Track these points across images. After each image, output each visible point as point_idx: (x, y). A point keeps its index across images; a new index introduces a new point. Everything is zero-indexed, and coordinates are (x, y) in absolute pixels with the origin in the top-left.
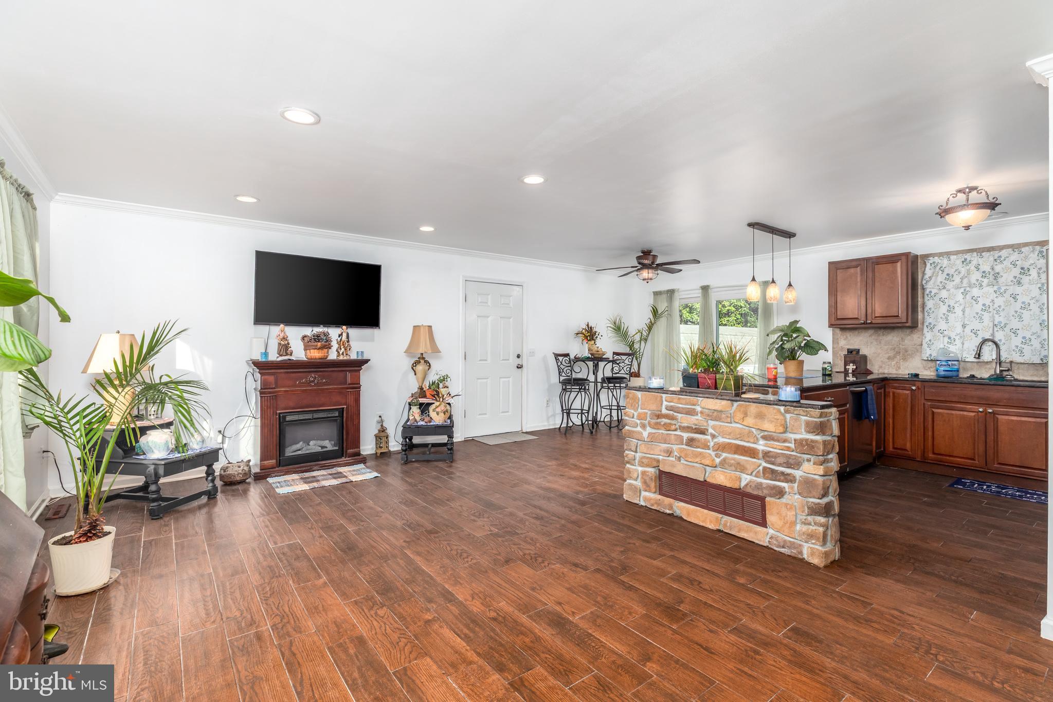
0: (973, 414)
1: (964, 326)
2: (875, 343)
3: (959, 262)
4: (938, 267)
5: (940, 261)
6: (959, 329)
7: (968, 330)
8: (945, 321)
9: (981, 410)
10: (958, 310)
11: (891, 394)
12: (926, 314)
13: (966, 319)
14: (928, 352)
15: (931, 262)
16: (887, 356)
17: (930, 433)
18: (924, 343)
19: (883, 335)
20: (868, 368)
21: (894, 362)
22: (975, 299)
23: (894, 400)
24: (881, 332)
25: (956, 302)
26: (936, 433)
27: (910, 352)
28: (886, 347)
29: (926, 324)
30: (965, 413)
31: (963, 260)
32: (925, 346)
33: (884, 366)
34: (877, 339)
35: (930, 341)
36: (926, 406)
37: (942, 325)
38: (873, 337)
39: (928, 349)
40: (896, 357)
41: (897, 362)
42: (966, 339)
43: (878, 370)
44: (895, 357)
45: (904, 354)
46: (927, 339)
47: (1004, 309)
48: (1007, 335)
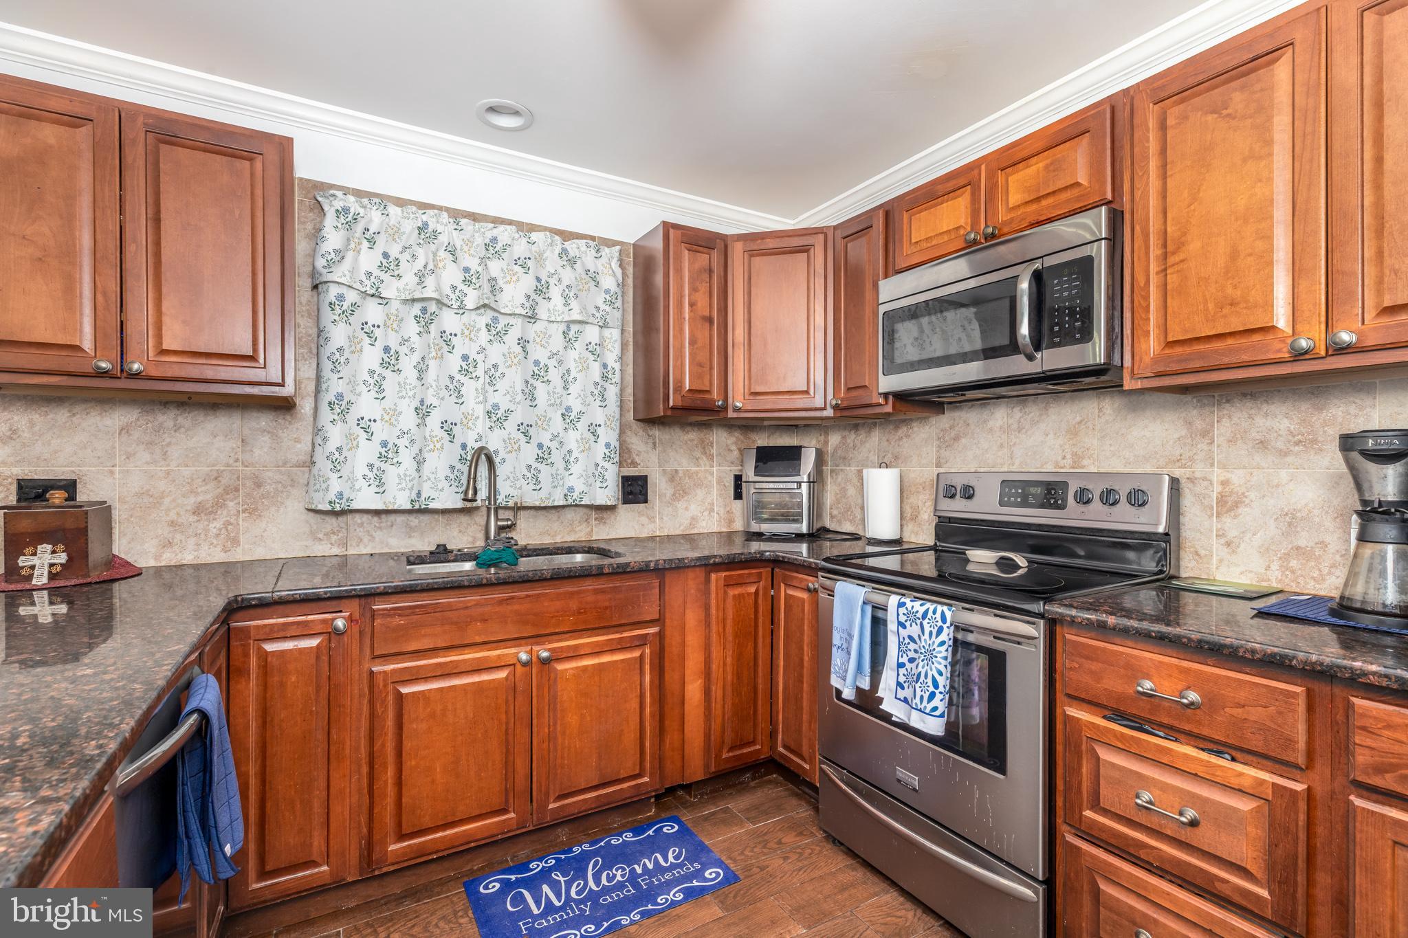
0: (502, 674)
1: (422, 411)
2: (144, 456)
3: (409, 226)
4: (359, 228)
5: (362, 211)
6: (409, 420)
7: (434, 421)
8: (373, 394)
9: (524, 657)
10: (408, 364)
11: (253, 662)
12: (327, 366)
13: (427, 392)
14: (335, 486)
15: (338, 204)
16: (192, 501)
17: (391, 772)
18: (319, 457)
20: (116, 551)
21: (218, 524)
22: (447, 339)
23: (265, 686)
24: (167, 418)
25: (405, 341)
26: (409, 763)
27: (270, 488)
28: (186, 472)
29: (330, 396)
30: (485, 677)
31: (420, 224)
32: (323, 465)
33: (178, 536)
34: (150, 444)
35: (339, 449)
36: (380, 681)
37: (366, 406)
38: (137, 434)
39: (334, 476)
40: (223, 506)
41: (228, 523)
42: (430, 447)
43: (157, 558)
44: (219, 504)
45: (248, 495)
46: (332, 446)
47: (503, 375)
48: (509, 439)
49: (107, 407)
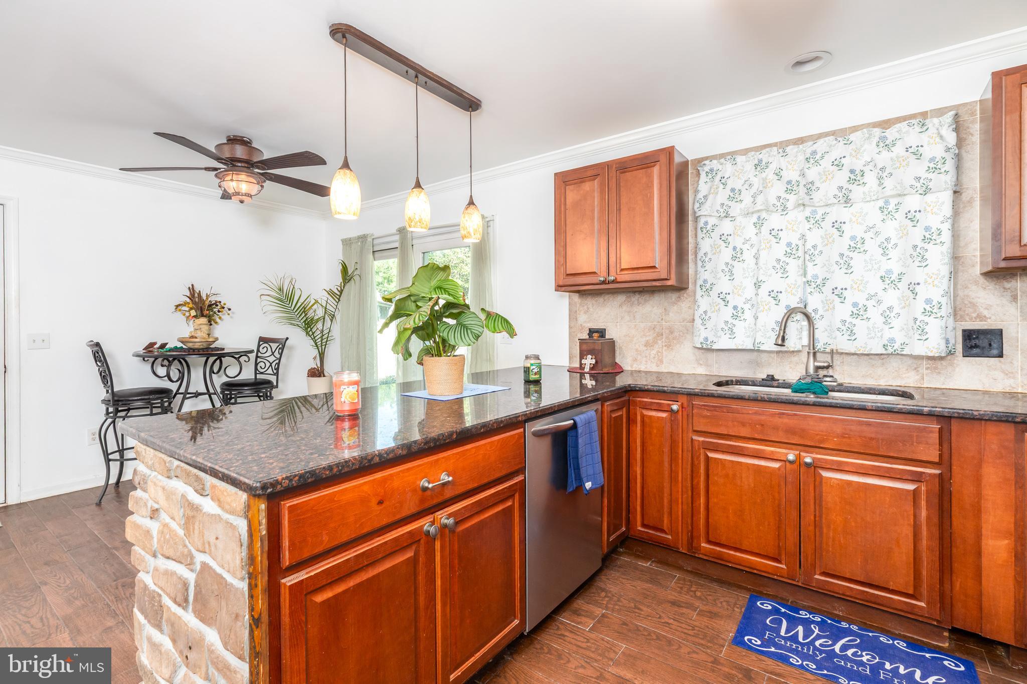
0: (776, 465)
1: (757, 285)
2: (627, 318)
3: (750, 167)
4: (718, 178)
5: (720, 167)
6: (750, 291)
7: (764, 291)
8: (728, 277)
9: (791, 457)
10: (748, 256)
12: (700, 264)
13: (761, 271)
14: (703, 334)
15: (707, 169)
16: (644, 340)
17: (702, 500)
18: (697, 317)
19: (639, 304)
20: (617, 361)
21: (654, 352)
22: (775, 234)
23: (643, 431)
24: (635, 298)
25: (746, 241)
26: (713, 500)
27: (676, 334)
28: (642, 325)
29: (700, 282)
30: (763, 463)
31: (756, 162)
32: (698, 321)
33: (639, 357)
34: (629, 312)
35: (705, 312)
36: (696, 444)
37: (724, 285)
38: (625, 308)
39: (702, 328)
40: (656, 343)
41: (658, 352)
42: (762, 308)
43: (632, 366)
44: (655, 342)
45: (667, 338)
46: (701, 311)
47: (821, 252)
48: (827, 300)
49: (615, 296)
